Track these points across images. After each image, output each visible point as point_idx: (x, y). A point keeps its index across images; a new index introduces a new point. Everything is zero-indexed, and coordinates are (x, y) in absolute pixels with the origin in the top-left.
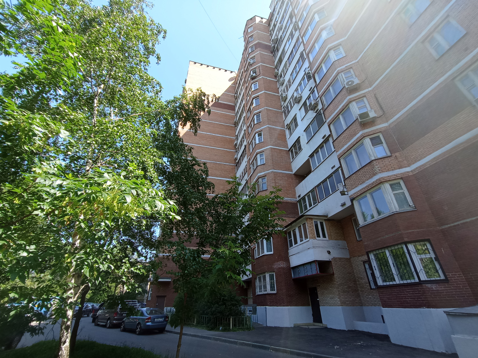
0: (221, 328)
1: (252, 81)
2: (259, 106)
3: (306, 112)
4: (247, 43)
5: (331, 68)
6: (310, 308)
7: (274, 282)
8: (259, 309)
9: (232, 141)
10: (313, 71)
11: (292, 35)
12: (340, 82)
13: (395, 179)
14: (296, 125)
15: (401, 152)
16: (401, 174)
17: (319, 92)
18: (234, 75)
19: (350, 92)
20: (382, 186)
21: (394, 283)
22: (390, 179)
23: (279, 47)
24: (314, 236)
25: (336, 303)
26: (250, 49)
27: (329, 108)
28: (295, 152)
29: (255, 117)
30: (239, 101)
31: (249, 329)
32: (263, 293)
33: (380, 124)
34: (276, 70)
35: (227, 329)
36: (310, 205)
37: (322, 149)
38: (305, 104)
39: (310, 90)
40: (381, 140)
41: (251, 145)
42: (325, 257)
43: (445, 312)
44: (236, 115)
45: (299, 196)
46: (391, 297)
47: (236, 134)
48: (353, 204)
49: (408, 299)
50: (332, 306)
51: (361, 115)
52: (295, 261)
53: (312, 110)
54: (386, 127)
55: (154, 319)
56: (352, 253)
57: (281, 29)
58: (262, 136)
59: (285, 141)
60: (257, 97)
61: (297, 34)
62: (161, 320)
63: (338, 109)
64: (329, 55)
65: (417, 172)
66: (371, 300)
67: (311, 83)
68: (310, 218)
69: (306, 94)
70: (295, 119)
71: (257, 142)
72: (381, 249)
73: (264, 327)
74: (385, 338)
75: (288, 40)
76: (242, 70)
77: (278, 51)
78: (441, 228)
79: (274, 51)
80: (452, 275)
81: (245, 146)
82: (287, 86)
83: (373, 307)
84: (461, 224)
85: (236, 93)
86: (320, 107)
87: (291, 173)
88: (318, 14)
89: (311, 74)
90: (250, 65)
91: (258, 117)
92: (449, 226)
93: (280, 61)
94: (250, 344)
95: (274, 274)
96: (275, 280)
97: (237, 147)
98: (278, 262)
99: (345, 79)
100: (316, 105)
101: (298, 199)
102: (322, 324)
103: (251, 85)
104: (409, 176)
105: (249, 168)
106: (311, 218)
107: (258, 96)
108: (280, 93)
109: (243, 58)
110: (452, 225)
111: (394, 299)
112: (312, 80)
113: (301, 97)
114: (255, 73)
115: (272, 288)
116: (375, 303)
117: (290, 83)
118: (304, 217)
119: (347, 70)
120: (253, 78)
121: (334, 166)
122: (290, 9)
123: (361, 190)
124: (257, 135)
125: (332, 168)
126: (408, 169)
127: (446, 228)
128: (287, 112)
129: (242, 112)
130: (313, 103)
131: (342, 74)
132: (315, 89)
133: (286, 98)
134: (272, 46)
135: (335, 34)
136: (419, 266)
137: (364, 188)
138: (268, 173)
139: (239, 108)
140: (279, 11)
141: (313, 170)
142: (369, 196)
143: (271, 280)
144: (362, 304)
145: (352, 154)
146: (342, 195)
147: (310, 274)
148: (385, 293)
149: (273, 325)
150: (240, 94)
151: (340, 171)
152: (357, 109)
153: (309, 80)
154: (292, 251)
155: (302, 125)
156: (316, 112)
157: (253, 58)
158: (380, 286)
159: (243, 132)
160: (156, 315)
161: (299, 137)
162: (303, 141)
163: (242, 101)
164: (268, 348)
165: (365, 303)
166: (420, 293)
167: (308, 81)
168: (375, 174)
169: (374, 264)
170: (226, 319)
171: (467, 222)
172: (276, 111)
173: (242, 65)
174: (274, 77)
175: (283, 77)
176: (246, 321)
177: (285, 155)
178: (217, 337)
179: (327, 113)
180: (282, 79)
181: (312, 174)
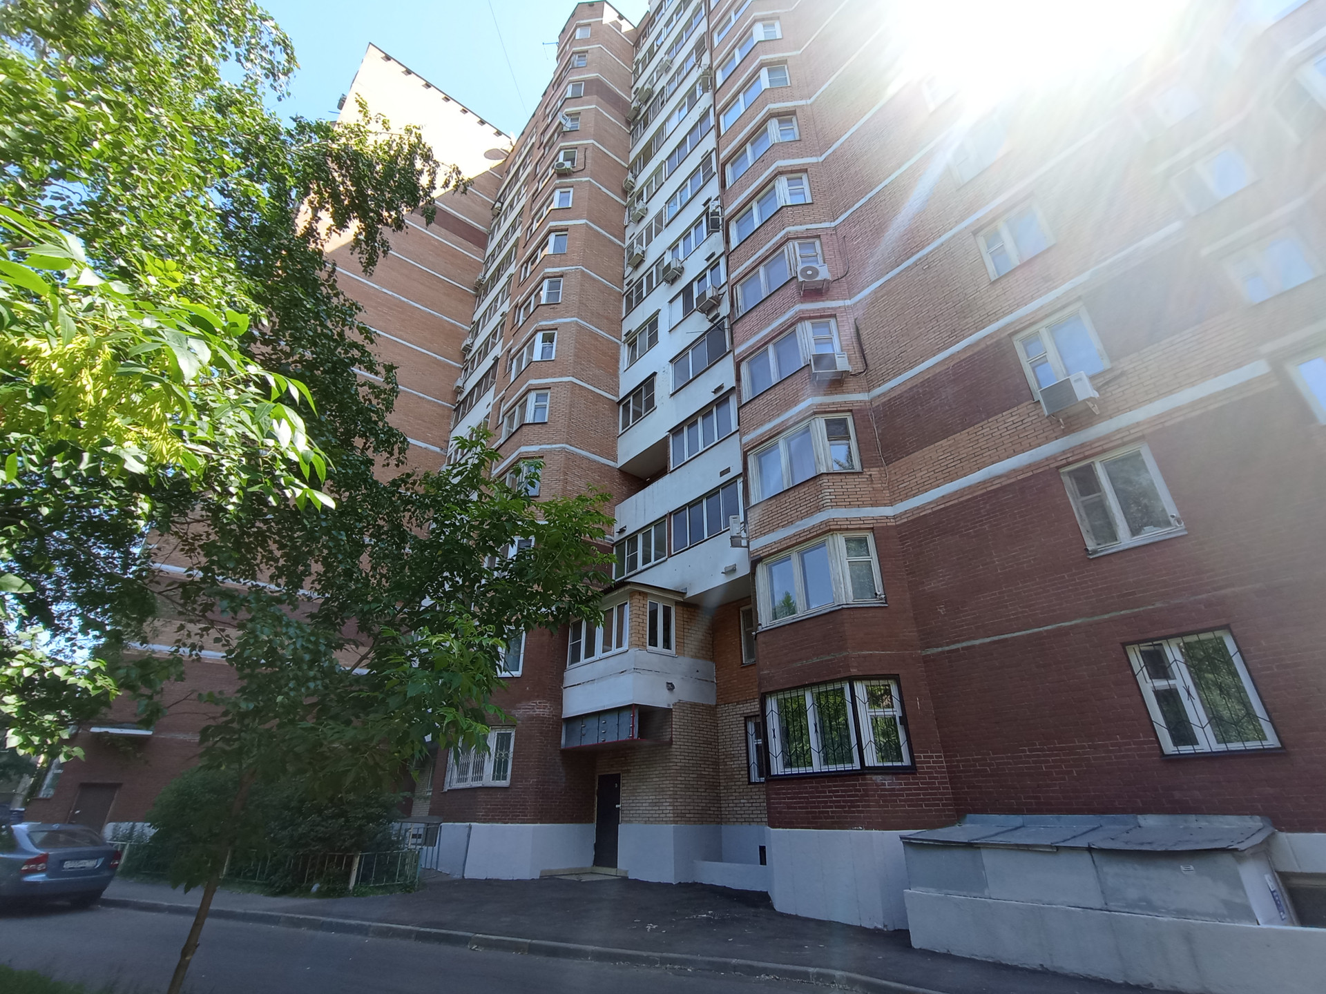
0: (315, 888)
1: (558, 181)
2: (563, 257)
3: (688, 311)
4: (566, 67)
5: (772, 219)
6: (592, 827)
7: (507, 755)
8: (451, 831)
9: (457, 335)
10: (726, 213)
11: (691, 98)
12: (787, 262)
13: (860, 529)
14: (653, 340)
15: (882, 469)
16: (873, 518)
17: (731, 269)
18: (504, 144)
19: (804, 296)
20: (830, 539)
21: (809, 770)
22: (849, 527)
23: (651, 116)
24: (643, 640)
25: (664, 815)
26: (570, 88)
27: (747, 319)
28: (633, 410)
29: (546, 284)
30: (505, 226)
31: (408, 888)
32: (470, 784)
33: (855, 391)
34: (630, 174)
35: (336, 889)
36: (646, 559)
37: (705, 420)
38: (687, 291)
39: (708, 260)
40: (847, 432)
41: (515, 361)
42: (660, 699)
43: (902, 838)
44: (486, 263)
45: (622, 531)
46: (795, 803)
47: (476, 318)
48: (753, 573)
49: (831, 807)
50: (652, 823)
51: (818, 359)
52: (577, 702)
53: (702, 311)
54: (865, 402)
55: (62, 862)
56: (725, 695)
57: (668, 69)
58: (555, 343)
59: (615, 374)
60: (562, 230)
61: (705, 101)
62: (89, 864)
63: (770, 329)
64: (774, 187)
65: (906, 520)
66: (744, 808)
67: (715, 243)
68: (640, 593)
69: (694, 266)
70: (652, 323)
71: (537, 356)
72: (797, 688)
73: (455, 881)
74: (761, 900)
75: (679, 107)
76: (534, 140)
77: (646, 125)
78: (924, 653)
79: (635, 120)
80: (925, 757)
81: (496, 360)
82: (649, 229)
83: (745, 826)
84: (963, 648)
85: (499, 200)
86: (724, 309)
87: (612, 464)
88: (769, 71)
89: (720, 219)
90: (562, 133)
91: (554, 286)
92: (940, 649)
93: (647, 154)
94: (411, 932)
95: (513, 734)
96: (512, 749)
97: (468, 357)
98: (529, 699)
99: (799, 258)
100: (717, 301)
101: (616, 538)
102: (614, 870)
103: (553, 191)
104: (887, 526)
105: (494, 426)
106: (643, 592)
107: (567, 230)
108: (628, 242)
109: (543, 105)
110: (947, 648)
111: (800, 808)
112: (718, 236)
113: (682, 270)
114: (573, 160)
115: (499, 771)
116: (751, 816)
117: (660, 223)
118: (628, 587)
119: (808, 237)
120: (562, 174)
121: (728, 470)
122: (702, 28)
123: (780, 541)
124: (539, 336)
125: (722, 474)
126: (888, 511)
127: (933, 655)
128: (634, 298)
129: (507, 260)
130: (709, 294)
131: (796, 243)
132: (723, 261)
133: (642, 261)
134: (633, 105)
135: (797, 138)
136: (867, 735)
137: (790, 538)
138: (550, 451)
139: (500, 246)
140: (671, 19)
141: (672, 469)
142: (795, 558)
143: (501, 750)
144: (722, 818)
145: (778, 447)
146: (733, 546)
147: (611, 738)
148: (784, 794)
149: (482, 876)
150: (511, 206)
151: (740, 486)
152: (813, 341)
153: (713, 232)
154: (574, 674)
155: (669, 344)
156: (712, 321)
157: (574, 116)
158: (778, 775)
159: (497, 319)
160: (69, 850)
161: (655, 374)
162: (663, 387)
163: (513, 227)
164: (464, 941)
165: (728, 816)
166: (857, 796)
167: (709, 233)
168: (819, 509)
169: (774, 723)
170: (341, 858)
171: (973, 646)
172: (606, 286)
173: (536, 126)
174: (620, 192)
175: (645, 201)
176: (403, 865)
177: (606, 412)
178: (301, 917)
179: (740, 330)
180: (640, 206)
181: (667, 478)
